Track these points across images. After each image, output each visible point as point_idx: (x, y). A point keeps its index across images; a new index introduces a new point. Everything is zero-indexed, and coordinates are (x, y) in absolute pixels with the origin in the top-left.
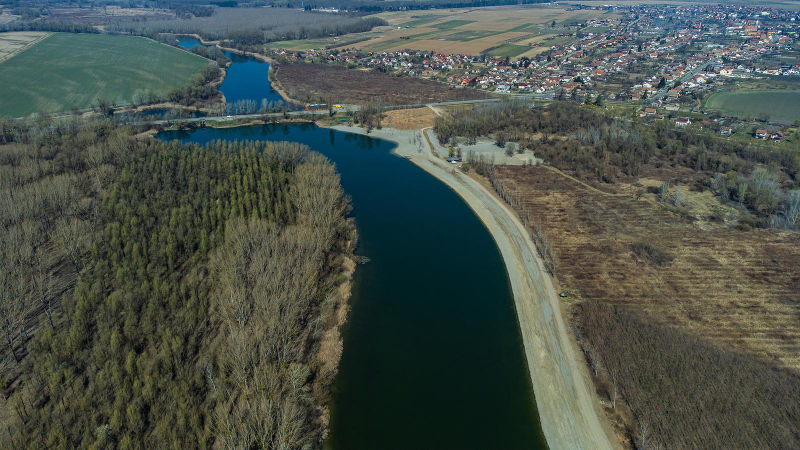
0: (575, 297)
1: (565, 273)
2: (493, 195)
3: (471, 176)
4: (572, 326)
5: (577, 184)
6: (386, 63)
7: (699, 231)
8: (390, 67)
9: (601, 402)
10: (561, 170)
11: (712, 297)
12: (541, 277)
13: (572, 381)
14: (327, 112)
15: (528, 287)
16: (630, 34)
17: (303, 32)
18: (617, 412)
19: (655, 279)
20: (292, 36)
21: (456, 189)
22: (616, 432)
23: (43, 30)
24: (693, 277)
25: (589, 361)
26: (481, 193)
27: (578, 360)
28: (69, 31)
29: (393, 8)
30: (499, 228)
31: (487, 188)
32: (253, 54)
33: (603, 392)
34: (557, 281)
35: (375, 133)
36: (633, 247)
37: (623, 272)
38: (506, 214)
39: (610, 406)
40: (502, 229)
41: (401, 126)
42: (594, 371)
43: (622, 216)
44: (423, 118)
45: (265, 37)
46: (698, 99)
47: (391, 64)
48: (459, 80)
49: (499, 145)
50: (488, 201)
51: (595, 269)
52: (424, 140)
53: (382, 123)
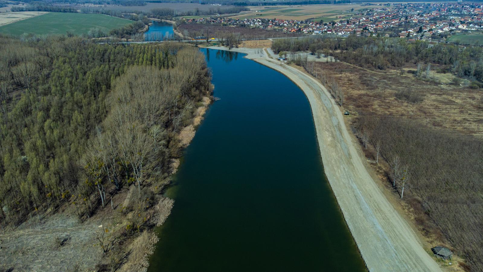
0: (354, 115)
1: (349, 105)
2: (305, 74)
3: (292, 66)
4: (352, 128)
5: (361, 69)
6: (246, 23)
7: (443, 89)
8: (248, 25)
9: (368, 161)
10: (351, 64)
11: (450, 116)
12: (333, 107)
13: (348, 150)
14: (205, 41)
15: (323, 111)
16: (401, 13)
17: (198, 11)
18: (379, 165)
19: (412, 109)
20: (191, 14)
21: (281, 71)
22: (377, 174)
23: (45, 11)
24: (437, 108)
25: (361, 143)
26: (298, 73)
27: (354, 142)
28: (60, 11)
29: (253, 4)
30: (308, 87)
31: (302, 71)
32: (166, 21)
33: (369, 155)
34: (343, 108)
35: (234, 50)
36: (396, 95)
37: (388, 105)
38: (312, 81)
39: (374, 162)
40: (310, 87)
41: (251, 47)
42: (365, 147)
43: (389, 82)
44: (265, 44)
45: (174, 13)
46: (444, 38)
47: (249, 23)
48: (290, 30)
49: (312, 54)
50: (302, 76)
51: (369, 103)
52: (264, 52)
53: (239, 45)
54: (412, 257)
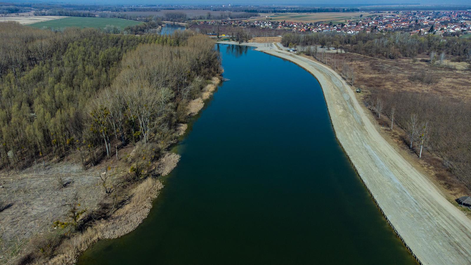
0: (366, 92)
1: (360, 85)
2: (315, 61)
3: (302, 56)
4: (364, 102)
5: (371, 59)
6: (256, 25)
7: (459, 74)
8: (258, 26)
9: (382, 128)
10: (361, 54)
11: (468, 94)
12: (344, 87)
13: (361, 119)
14: (216, 37)
15: (334, 89)
16: (410, 18)
17: (210, 16)
18: (394, 131)
19: (426, 89)
20: (203, 18)
21: (291, 60)
22: (392, 138)
23: (66, 15)
24: (453, 87)
25: (374, 113)
26: (307, 61)
27: (367, 113)
28: (80, 16)
29: (263, 12)
30: (318, 72)
31: (312, 60)
32: (179, 23)
33: (382, 123)
34: (354, 87)
35: (244, 44)
36: (409, 78)
37: (402, 85)
38: (323, 67)
39: (389, 129)
40: (320, 72)
41: (261, 42)
42: (378, 116)
43: (401, 69)
44: (274, 40)
45: (187, 17)
46: (456, 36)
47: (259, 24)
48: (300, 30)
49: (322, 47)
50: (312, 63)
51: (381, 84)
52: (274, 46)
53: (249, 41)
54: (434, 206)
